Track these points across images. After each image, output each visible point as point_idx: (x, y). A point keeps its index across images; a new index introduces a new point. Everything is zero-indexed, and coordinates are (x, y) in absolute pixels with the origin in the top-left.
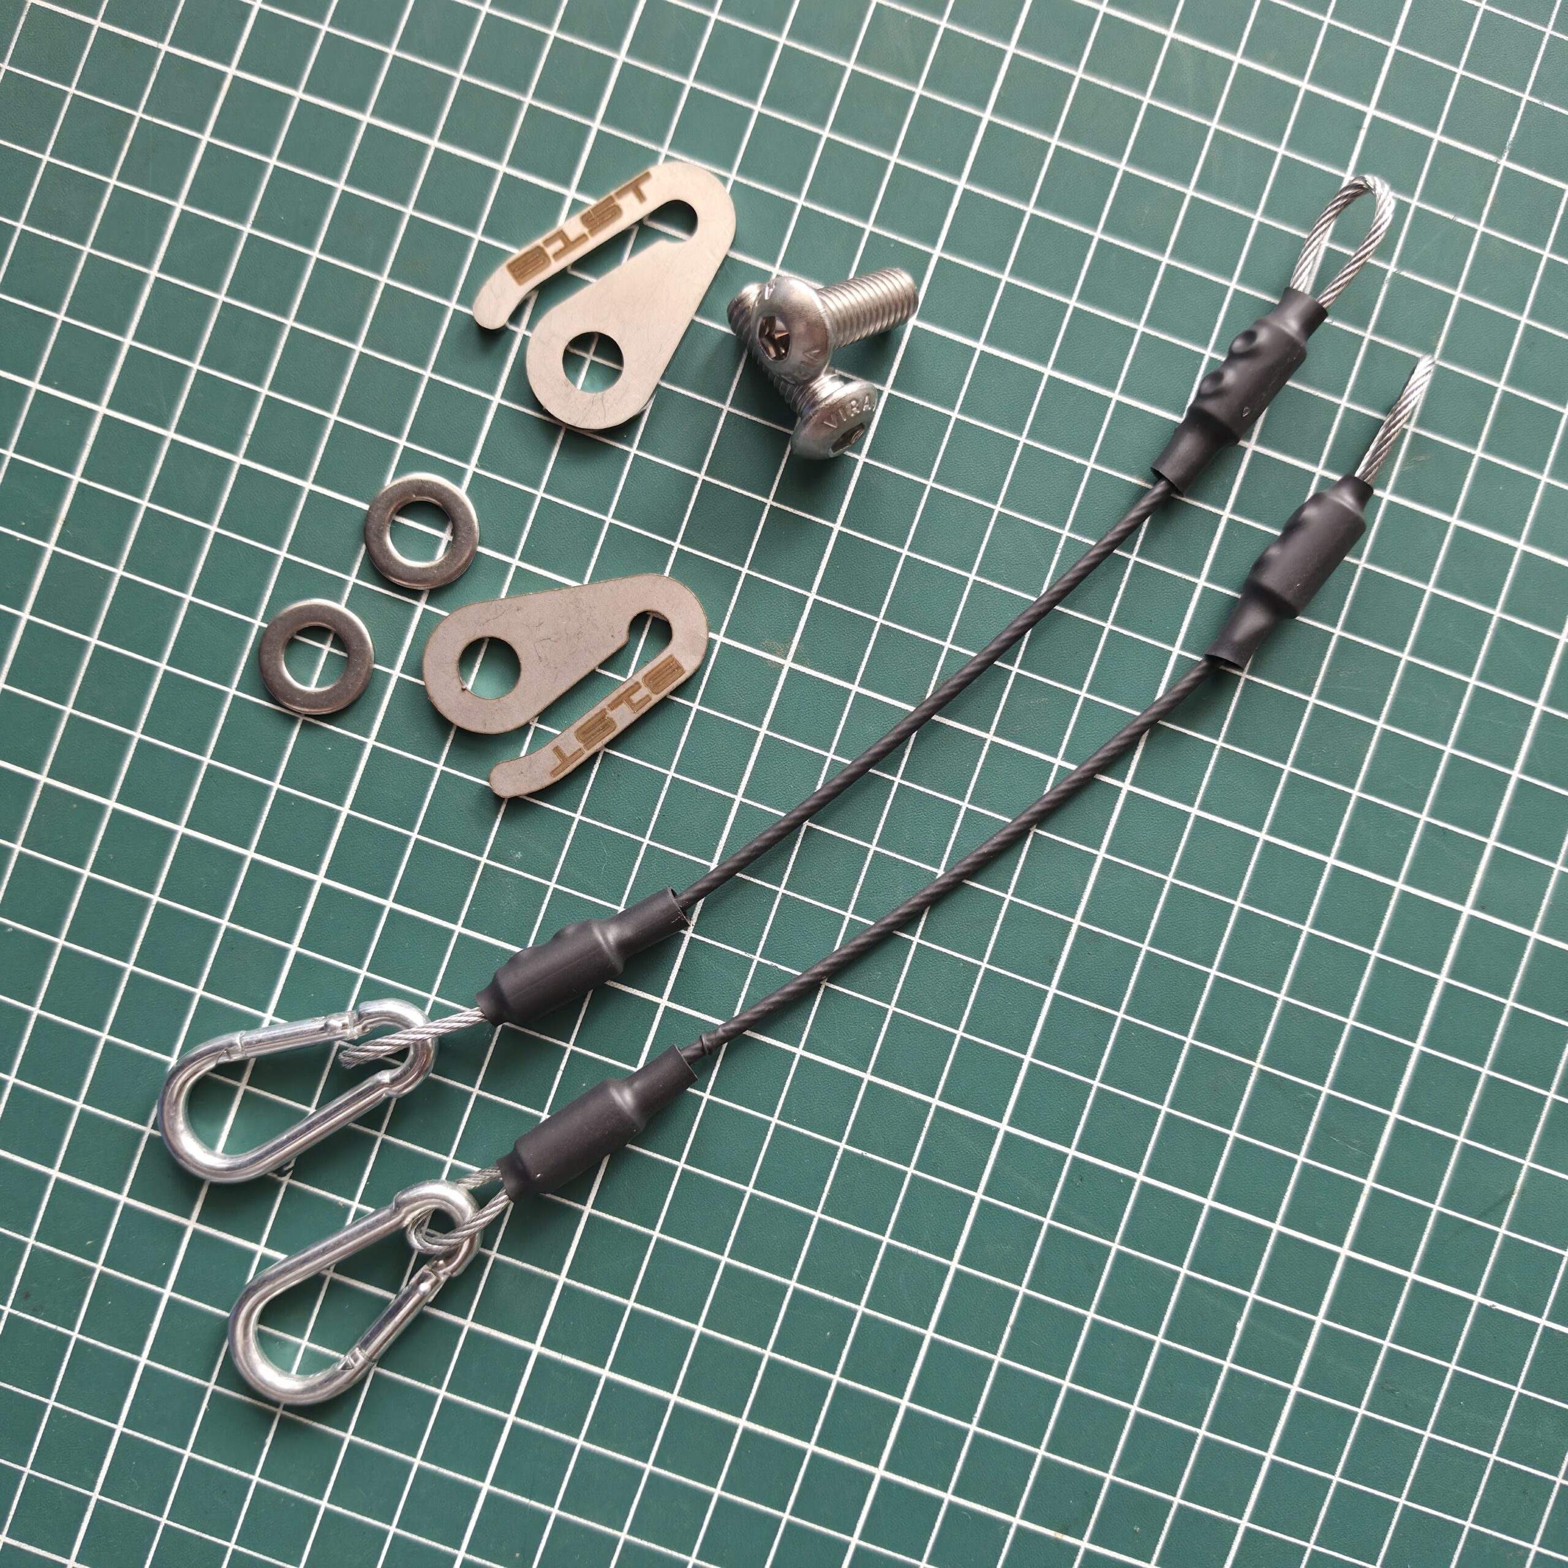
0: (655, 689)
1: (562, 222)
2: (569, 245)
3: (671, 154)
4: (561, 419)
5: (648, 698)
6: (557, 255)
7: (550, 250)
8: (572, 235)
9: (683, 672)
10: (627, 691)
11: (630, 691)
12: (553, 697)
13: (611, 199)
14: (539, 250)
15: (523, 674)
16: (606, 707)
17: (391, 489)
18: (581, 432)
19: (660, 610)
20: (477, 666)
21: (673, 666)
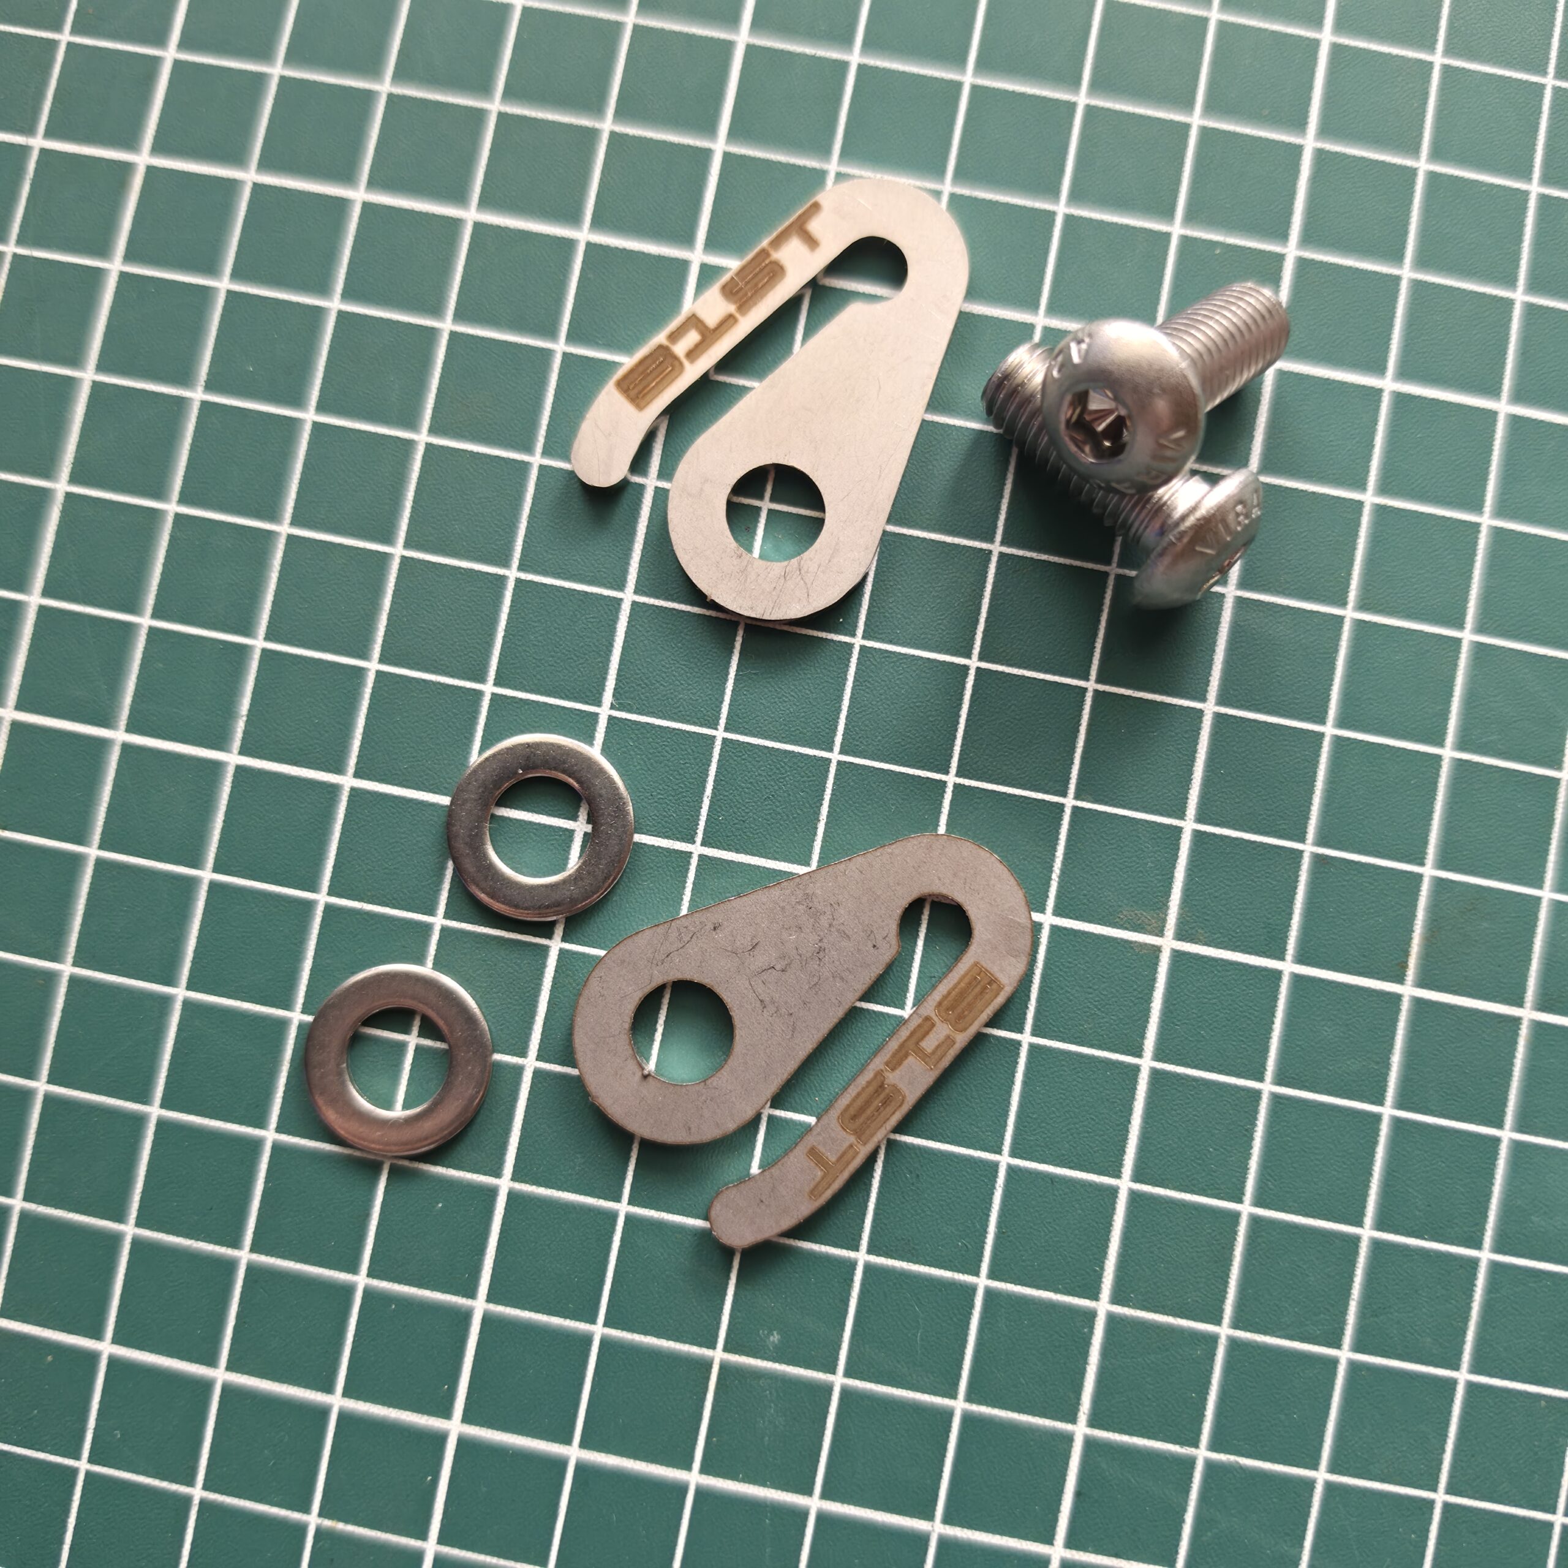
0: (959, 1023)
1: (688, 304)
2: (709, 335)
3: (844, 170)
4: (738, 611)
5: (949, 1041)
6: (693, 354)
7: (680, 349)
8: (711, 319)
9: (1001, 988)
10: (912, 1034)
11: (918, 1034)
12: (792, 1065)
13: (764, 253)
14: (663, 353)
15: (738, 1033)
16: (882, 1067)
17: (481, 765)
18: (771, 626)
19: (944, 891)
20: (660, 1028)
21: (982, 981)
